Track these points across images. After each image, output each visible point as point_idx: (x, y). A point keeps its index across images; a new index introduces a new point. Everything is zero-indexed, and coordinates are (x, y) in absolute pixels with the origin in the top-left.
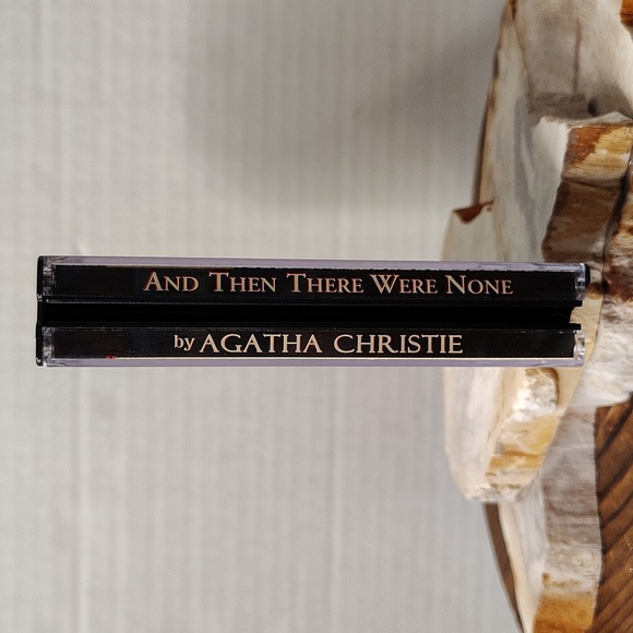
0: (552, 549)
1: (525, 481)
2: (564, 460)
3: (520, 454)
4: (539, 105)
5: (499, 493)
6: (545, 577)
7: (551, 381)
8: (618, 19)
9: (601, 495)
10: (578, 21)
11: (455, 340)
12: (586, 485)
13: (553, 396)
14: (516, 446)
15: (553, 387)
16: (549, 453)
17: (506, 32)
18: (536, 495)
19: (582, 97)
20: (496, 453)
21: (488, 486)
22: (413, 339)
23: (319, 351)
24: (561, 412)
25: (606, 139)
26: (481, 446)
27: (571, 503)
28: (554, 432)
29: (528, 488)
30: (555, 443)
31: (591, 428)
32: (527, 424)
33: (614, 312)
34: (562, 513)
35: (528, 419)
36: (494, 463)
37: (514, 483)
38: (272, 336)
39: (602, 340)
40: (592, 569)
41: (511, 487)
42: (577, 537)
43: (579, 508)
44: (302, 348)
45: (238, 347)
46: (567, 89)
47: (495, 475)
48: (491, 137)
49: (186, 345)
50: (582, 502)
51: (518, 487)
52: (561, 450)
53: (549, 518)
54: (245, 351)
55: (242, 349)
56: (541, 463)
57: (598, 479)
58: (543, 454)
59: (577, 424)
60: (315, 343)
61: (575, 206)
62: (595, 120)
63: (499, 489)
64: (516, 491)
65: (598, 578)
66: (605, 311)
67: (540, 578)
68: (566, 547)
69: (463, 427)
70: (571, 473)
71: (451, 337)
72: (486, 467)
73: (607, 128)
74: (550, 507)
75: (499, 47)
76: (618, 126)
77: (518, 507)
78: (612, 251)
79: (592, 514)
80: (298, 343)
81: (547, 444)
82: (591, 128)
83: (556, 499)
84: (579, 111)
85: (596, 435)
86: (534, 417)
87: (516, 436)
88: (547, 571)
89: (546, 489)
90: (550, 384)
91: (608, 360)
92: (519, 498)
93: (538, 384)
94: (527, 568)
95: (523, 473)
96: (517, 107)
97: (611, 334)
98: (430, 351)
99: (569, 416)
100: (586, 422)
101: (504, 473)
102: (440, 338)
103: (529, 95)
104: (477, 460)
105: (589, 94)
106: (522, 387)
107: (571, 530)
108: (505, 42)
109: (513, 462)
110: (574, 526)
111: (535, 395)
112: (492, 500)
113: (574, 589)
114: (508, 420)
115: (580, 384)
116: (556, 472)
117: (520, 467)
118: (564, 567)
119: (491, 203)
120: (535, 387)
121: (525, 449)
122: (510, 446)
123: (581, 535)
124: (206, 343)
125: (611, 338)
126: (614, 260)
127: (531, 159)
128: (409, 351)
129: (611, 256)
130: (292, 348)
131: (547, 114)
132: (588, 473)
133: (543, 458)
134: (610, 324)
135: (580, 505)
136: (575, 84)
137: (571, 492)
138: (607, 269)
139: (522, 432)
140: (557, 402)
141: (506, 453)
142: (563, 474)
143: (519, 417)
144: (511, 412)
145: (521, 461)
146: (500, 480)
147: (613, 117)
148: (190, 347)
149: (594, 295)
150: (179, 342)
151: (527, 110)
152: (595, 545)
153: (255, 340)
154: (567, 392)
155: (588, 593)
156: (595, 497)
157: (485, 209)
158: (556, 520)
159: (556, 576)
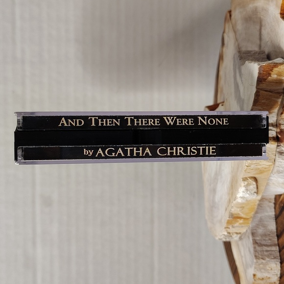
0: (257, 262)
1: (243, 230)
2: (261, 220)
3: (240, 218)
4: (244, 56)
5: (231, 236)
6: (254, 275)
7: (254, 183)
8: (279, 16)
9: (279, 236)
10: (260, 18)
11: (213, 149)
12: (271, 232)
13: (255, 190)
14: (239, 214)
15: (255, 186)
16: (254, 217)
17: (227, 25)
18: (248, 237)
19: (263, 52)
20: (229, 217)
21: (226, 234)
22: (193, 149)
23: (150, 155)
24: (259, 197)
25: (276, 70)
26: (222, 215)
27: (265, 240)
28: (256, 207)
29: (245, 234)
30: (256, 213)
31: (273, 205)
32: (243, 204)
33: (282, 150)
34: (261, 245)
35: (244, 201)
36: (229, 222)
37: (238, 232)
38: (129, 149)
39: (277, 163)
40: (276, 271)
41: (237, 233)
42: (268, 256)
43: (269, 242)
44: (143, 154)
45: (113, 154)
46: (256, 49)
47: (229, 228)
48: (221, 73)
49: (89, 153)
50: (270, 239)
51: (240, 233)
52: (259, 215)
53: (255, 248)
54: (116, 156)
55: (115, 155)
56: (250, 222)
57: (277, 229)
58: (251, 217)
59: (266, 203)
60: (149, 152)
61: (263, 101)
62: (270, 62)
63: (231, 235)
64: (239, 235)
65: (279, 276)
66: (278, 150)
67: (252, 276)
68: (263, 261)
69: (213, 206)
70: (264, 226)
71: (211, 147)
72: (225, 225)
73: (276, 65)
74: (255, 242)
75: (224, 32)
76: (281, 64)
77: (240, 243)
78: (280, 122)
79: (275, 245)
80: (141, 152)
81: (253, 213)
82: (269, 65)
83: (257, 238)
84: (263, 58)
85: (275, 208)
86: (247, 200)
87: (238, 209)
88: (255, 273)
89: (253, 234)
90: (254, 185)
91: (281, 173)
92: (241, 238)
93: (248, 185)
94: (245, 271)
95: (242, 227)
96: (234, 57)
97: (281, 161)
98: (201, 154)
99: (262, 200)
100: (270, 202)
101: (233, 227)
102: (206, 148)
103: (239, 52)
104: (220, 221)
105: (267, 50)
106: (241, 186)
107: (266, 253)
108: (227, 30)
109: (238, 221)
110: (267, 251)
111: (247, 190)
112: (228, 240)
113: (268, 281)
114: (234, 202)
115: (268, 184)
116: (257, 226)
117: (240, 224)
118: (263, 270)
119: (223, 102)
120: (247, 186)
121: (242, 215)
122: (236, 214)
123: (270, 255)
124: (98, 152)
125: (281, 162)
126: (282, 126)
127: (242, 81)
128: (192, 154)
129: (280, 124)
130: (138, 154)
131: (248, 60)
132: (272, 226)
133: (251, 219)
134: (280, 156)
135: (269, 241)
136: (260, 46)
137: (265, 235)
138: (278, 130)
139: (241, 207)
140: (257, 193)
141: (234, 218)
142: (261, 227)
143: (239, 200)
144: (236, 198)
145: (241, 221)
146: (231, 230)
147: (279, 60)
148: (91, 154)
149: (273, 142)
150: (86, 152)
151: (239, 59)
152: (277, 260)
153: (121, 151)
154: (262, 188)
155: (275, 283)
156: (276, 237)
157: (220, 105)
158: (258, 248)
159: (259, 275)
